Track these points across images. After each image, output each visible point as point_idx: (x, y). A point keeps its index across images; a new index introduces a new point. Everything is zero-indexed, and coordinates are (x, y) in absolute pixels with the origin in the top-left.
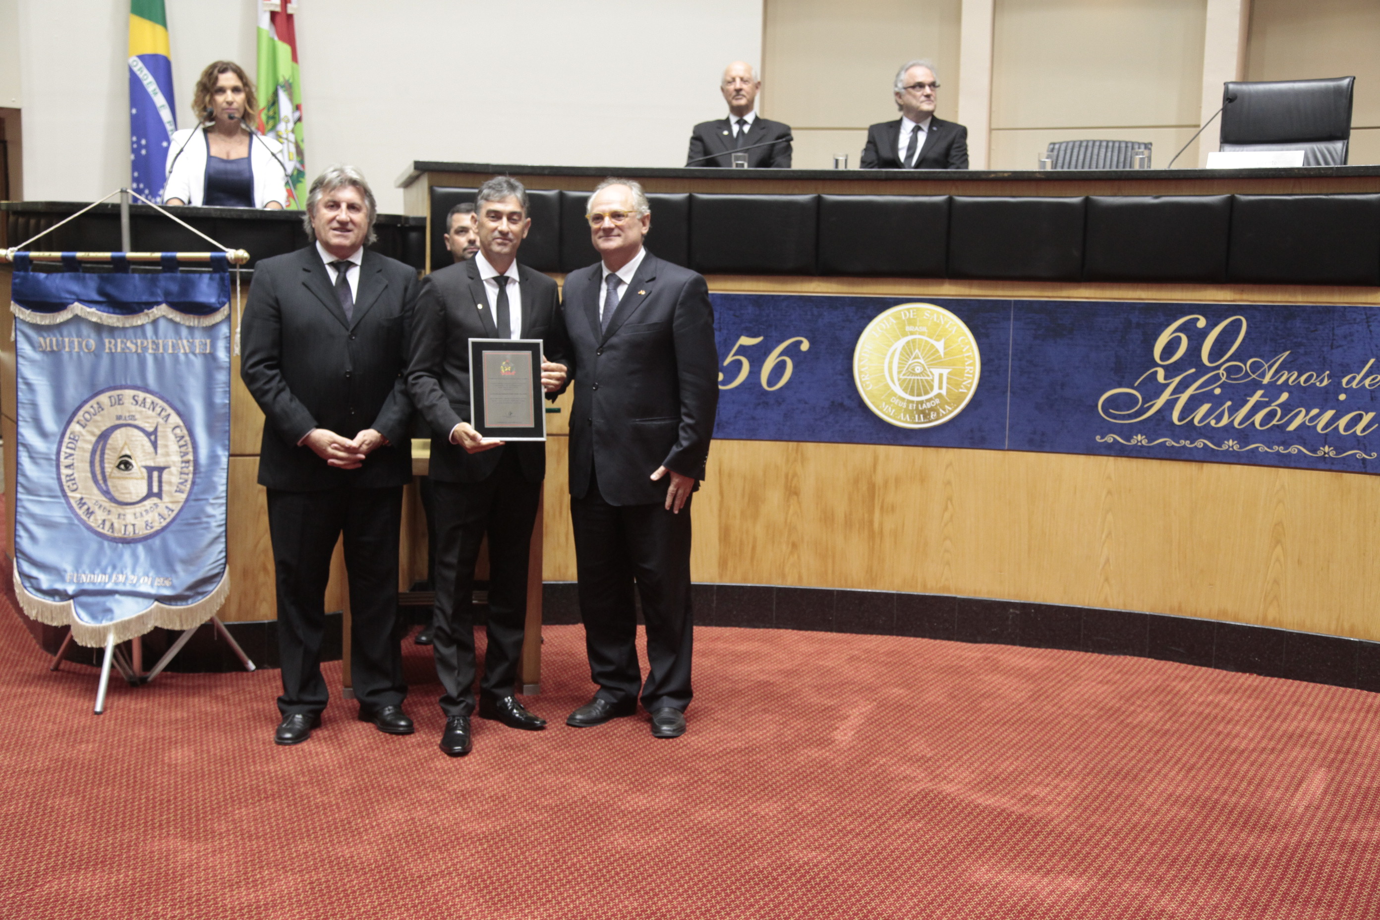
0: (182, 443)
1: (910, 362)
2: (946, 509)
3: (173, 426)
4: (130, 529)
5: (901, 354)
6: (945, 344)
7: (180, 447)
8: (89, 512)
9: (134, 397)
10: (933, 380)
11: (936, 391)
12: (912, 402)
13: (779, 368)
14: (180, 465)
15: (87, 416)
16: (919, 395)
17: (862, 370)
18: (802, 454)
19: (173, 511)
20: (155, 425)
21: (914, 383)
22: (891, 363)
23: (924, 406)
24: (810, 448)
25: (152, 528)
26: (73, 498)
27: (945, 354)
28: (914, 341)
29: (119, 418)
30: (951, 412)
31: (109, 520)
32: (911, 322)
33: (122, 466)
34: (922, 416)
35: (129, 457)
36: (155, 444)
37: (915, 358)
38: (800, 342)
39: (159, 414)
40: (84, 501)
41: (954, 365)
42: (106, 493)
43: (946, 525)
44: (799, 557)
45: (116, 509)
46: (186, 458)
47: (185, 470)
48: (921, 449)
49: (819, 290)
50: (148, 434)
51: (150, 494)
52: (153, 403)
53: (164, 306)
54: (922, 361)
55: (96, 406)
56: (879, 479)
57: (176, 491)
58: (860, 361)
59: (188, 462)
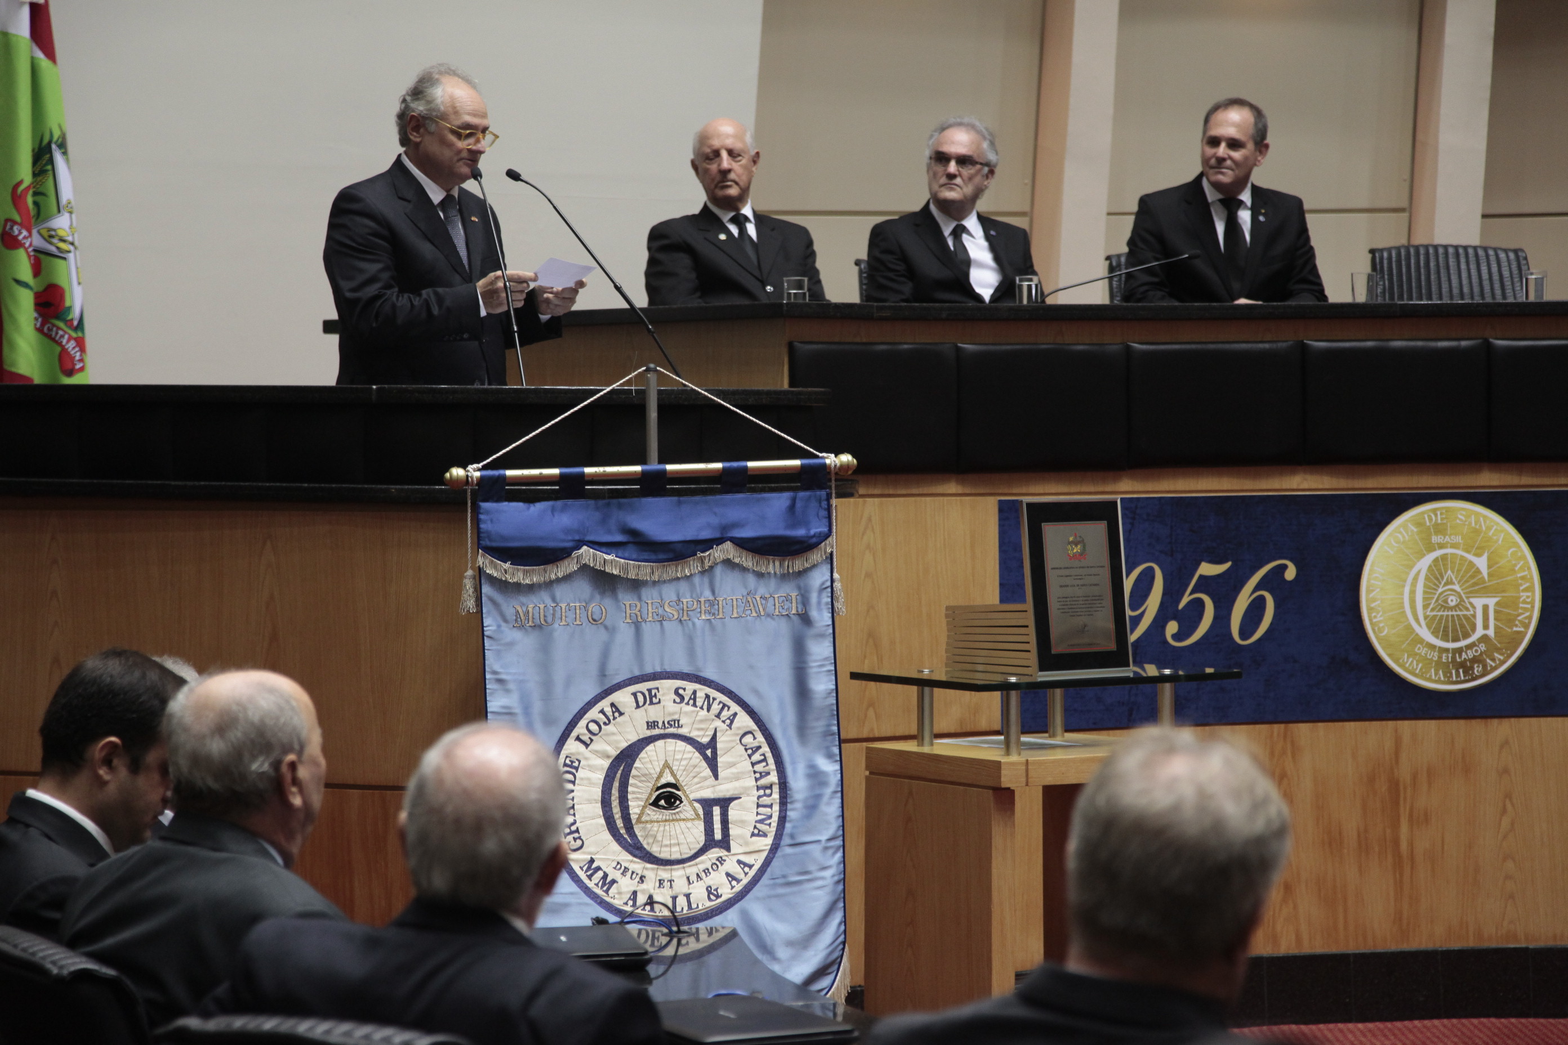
0: (757, 757)
1: (1440, 590)
2: (1504, 811)
3: (742, 732)
4: (681, 902)
5: (1427, 578)
6: (1489, 559)
7: (753, 764)
8: (607, 883)
9: (676, 692)
10: (1474, 616)
11: (1480, 632)
12: (1447, 650)
13: (1256, 608)
14: (756, 793)
15: (593, 727)
16: (1456, 640)
17: (1373, 605)
18: (1293, 743)
19: (750, 867)
20: (711, 733)
21: (1447, 621)
22: (1413, 592)
23: (1464, 656)
24: (1303, 730)
25: (718, 896)
26: (576, 861)
27: (1490, 575)
28: (1444, 557)
29: (651, 725)
30: (1503, 662)
31: (643, 891)
32: (1440, 529)
33: (662, 802)
34: (1461, 671)
35: (674, 786)
36: (712, 764)
37: (1446, 584)
38: (1285, 567)
39: (718, 716)
40: (594, 866)
41: (1504, 591)
42: (637, 850)
43: (1505, 837)
44: (1295, 907)
45: (652, 872)
46: (763, 782)
47: (765, 800)
48: (1462, 722)
49: (1305, 486)
50: (700, 747)
51: (710, 843)
52: (707, 696)
53: (728, 545)
54: (1457, 588)
55: (608, 710)
56: (1404, 772)
57: (753, 835)
58: (1369, 591)
59: (770, 787)
